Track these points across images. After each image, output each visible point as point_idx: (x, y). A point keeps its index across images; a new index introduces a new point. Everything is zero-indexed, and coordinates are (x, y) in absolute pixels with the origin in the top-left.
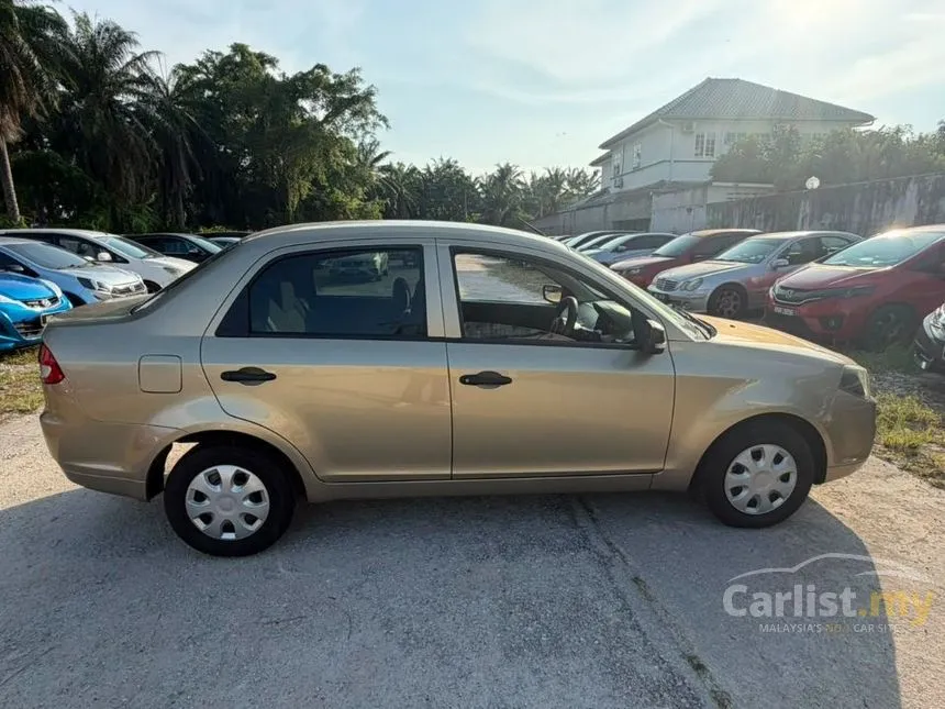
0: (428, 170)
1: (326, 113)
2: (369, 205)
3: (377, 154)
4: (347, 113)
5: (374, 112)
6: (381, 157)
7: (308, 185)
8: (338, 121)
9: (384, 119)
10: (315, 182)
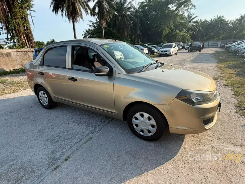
0: (211, 20)
1: (176, 8)
2: (186, 34)
3: (193, 18)
4: (183, 6)
5: (191, 4)
6: (194, 18)
7: (168, 29)
8: (180, 9)
9: (194, 6)
10: (171, 29)
